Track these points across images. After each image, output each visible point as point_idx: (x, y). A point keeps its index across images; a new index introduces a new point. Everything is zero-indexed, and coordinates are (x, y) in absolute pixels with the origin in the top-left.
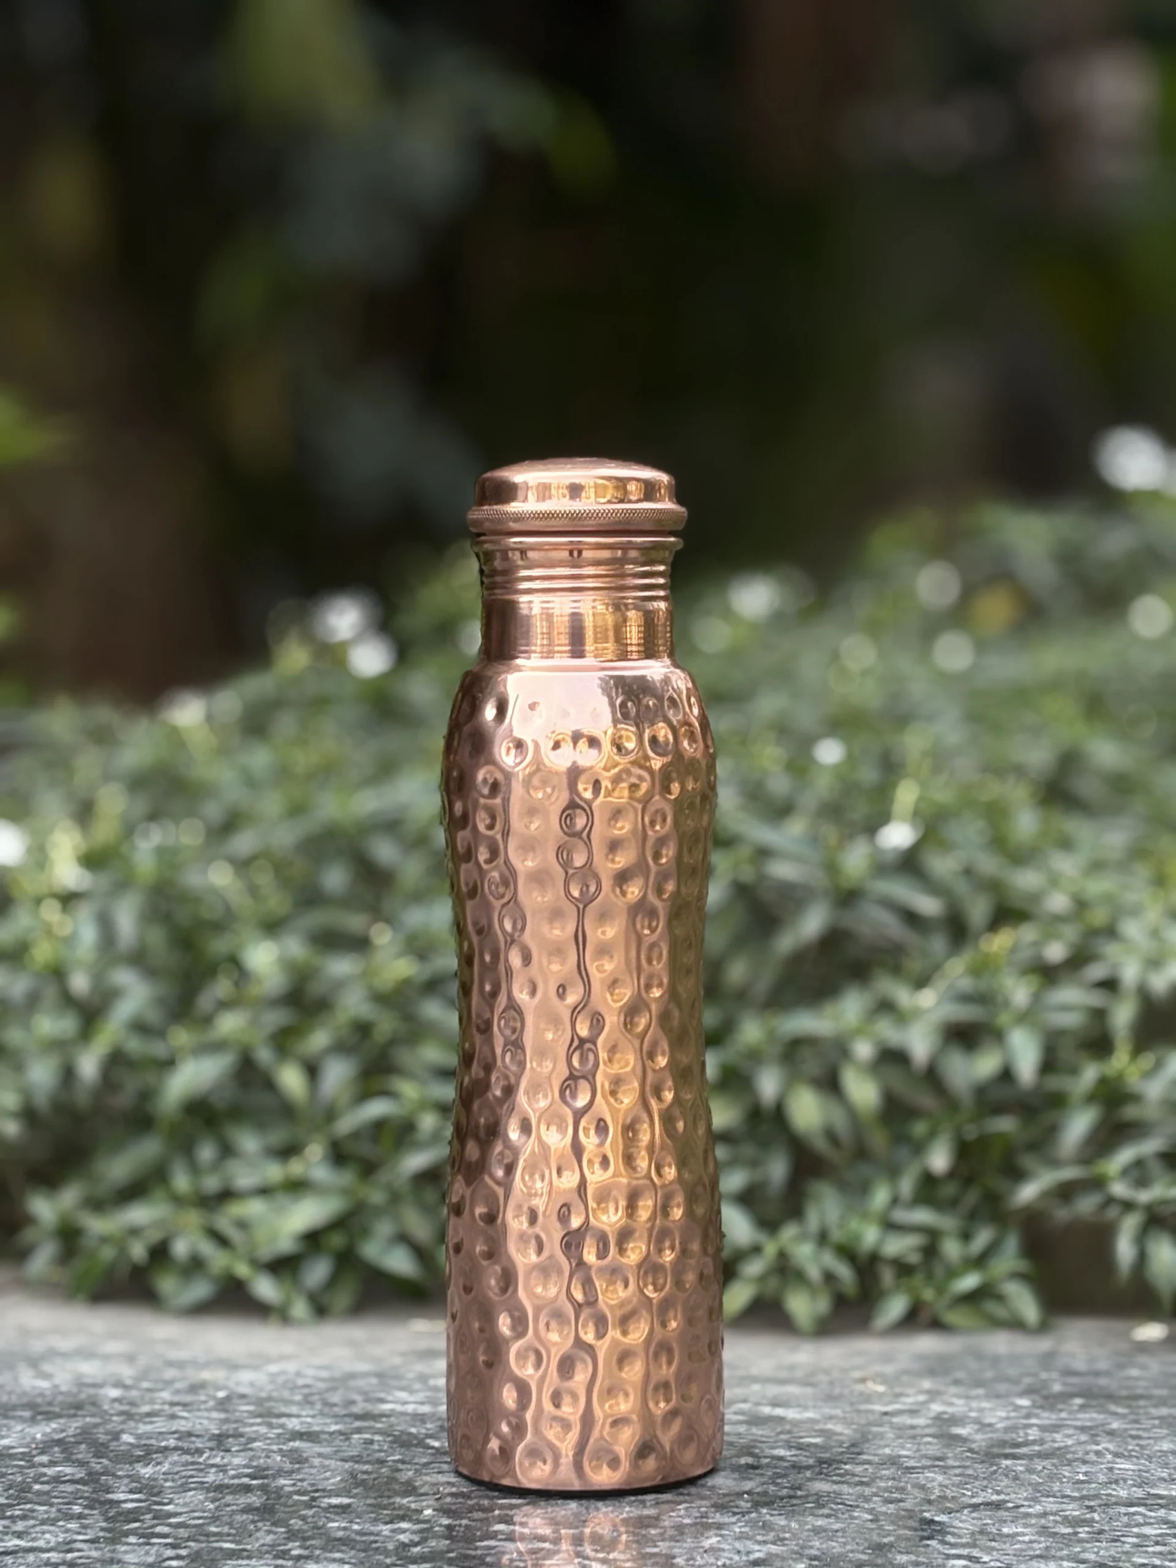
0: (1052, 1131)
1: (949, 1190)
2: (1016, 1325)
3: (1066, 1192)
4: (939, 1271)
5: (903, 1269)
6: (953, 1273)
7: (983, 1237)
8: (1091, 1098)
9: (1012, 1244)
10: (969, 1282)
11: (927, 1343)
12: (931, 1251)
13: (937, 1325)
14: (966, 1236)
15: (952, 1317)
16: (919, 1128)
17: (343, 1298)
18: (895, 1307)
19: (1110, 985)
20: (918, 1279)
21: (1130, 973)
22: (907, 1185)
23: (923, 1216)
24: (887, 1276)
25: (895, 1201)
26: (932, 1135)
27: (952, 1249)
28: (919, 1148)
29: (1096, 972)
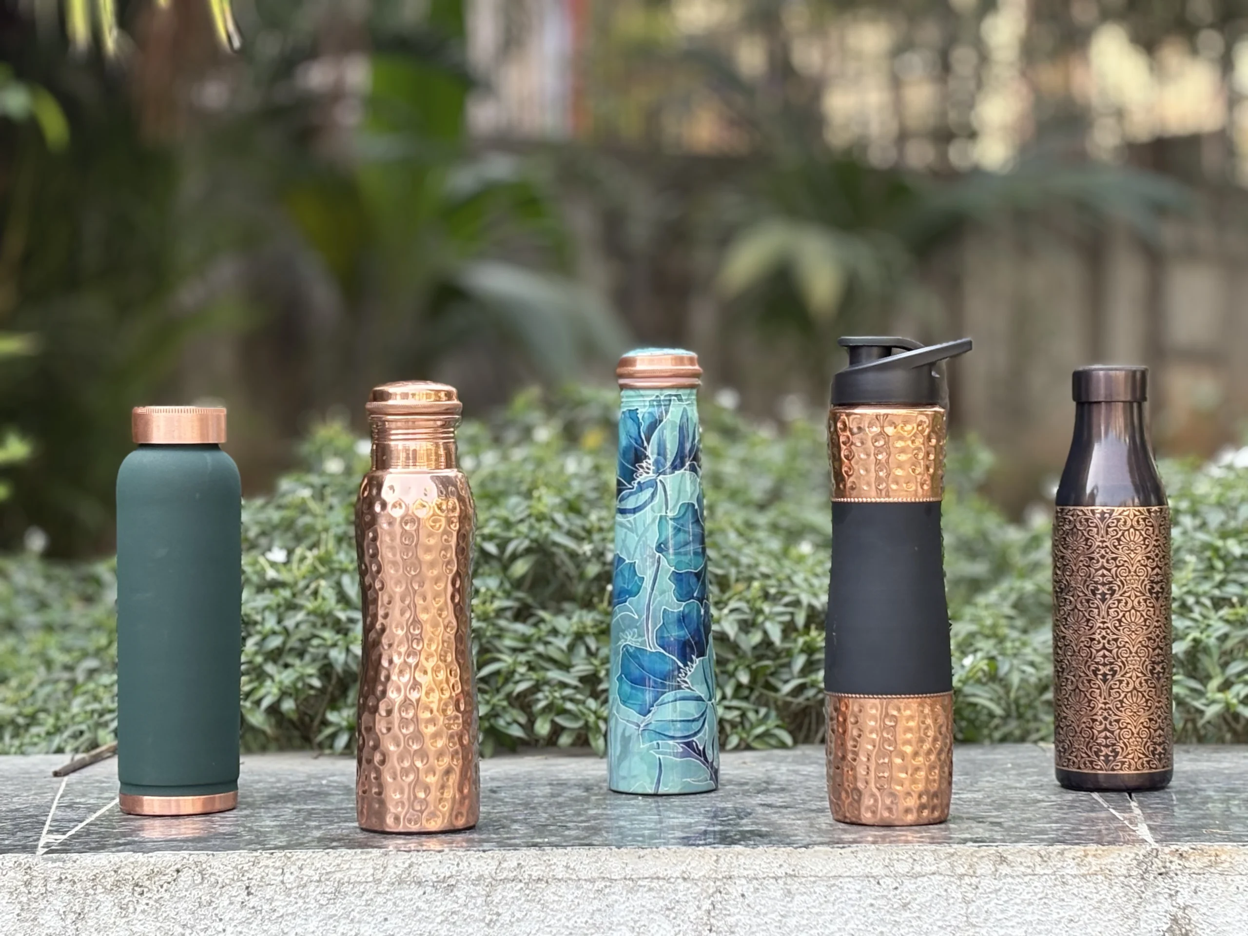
0: (788, 665)
1: (746, 692)
2: (783, 746)
3: (801, 688)
4: (747, 725)
5: (734, 725)
6: (753, 727)
7: (763, 711)
8: (802, 651)
9: (773, 714)
10: (760, 730)
11: (748, 755)
12: (743, 715)
13: (748, 748)
14: (757, 712)
15: (754, 745)
16: (731, 667)
17: (488, 750)
18: (734, 740)
19: (797, 603)
20: (740, 729)
21: (805, 599)
22: (729, 691)
23: (735, 703)
24: (728, 728)
25: (724, 698)
26: (736, 669)
27: (751, 715)
28: (732, 675)
29: (787, 599)
